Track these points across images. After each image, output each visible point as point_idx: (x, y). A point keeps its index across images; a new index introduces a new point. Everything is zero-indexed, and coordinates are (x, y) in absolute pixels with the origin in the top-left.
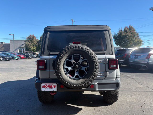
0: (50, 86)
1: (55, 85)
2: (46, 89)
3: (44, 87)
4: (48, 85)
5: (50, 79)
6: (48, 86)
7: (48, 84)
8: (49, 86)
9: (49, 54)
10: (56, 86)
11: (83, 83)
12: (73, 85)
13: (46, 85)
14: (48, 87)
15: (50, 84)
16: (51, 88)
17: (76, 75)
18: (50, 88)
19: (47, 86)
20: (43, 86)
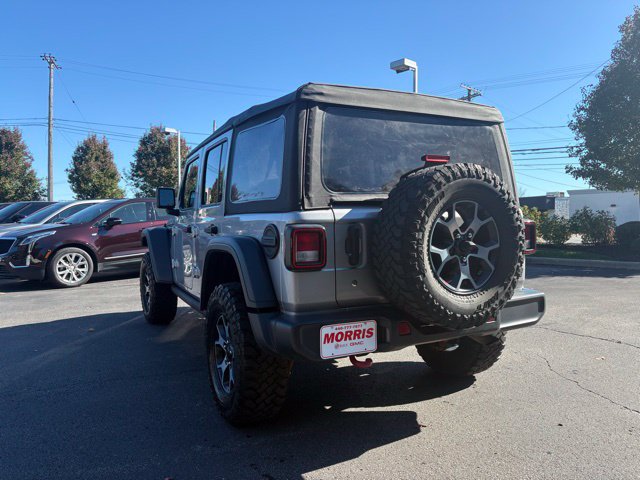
0: (351, 332)
1: (371, 325)
2: (337, 347)
3: (329, 338)
4: (344, 331)
5: (338, 305)
6: (347, 332)
7: (345, 327)
8: (347, 336)
9: (331, 200)
10: (374, 332)
11: (488, 304)
12: (462, 316)
13: (336, 332)
14: (346, 340)
15: (352, 324)
16: (357, 340)
17: (463, 277)
18: (353, 341)
19: (341, 333)
20: (327, 335)
